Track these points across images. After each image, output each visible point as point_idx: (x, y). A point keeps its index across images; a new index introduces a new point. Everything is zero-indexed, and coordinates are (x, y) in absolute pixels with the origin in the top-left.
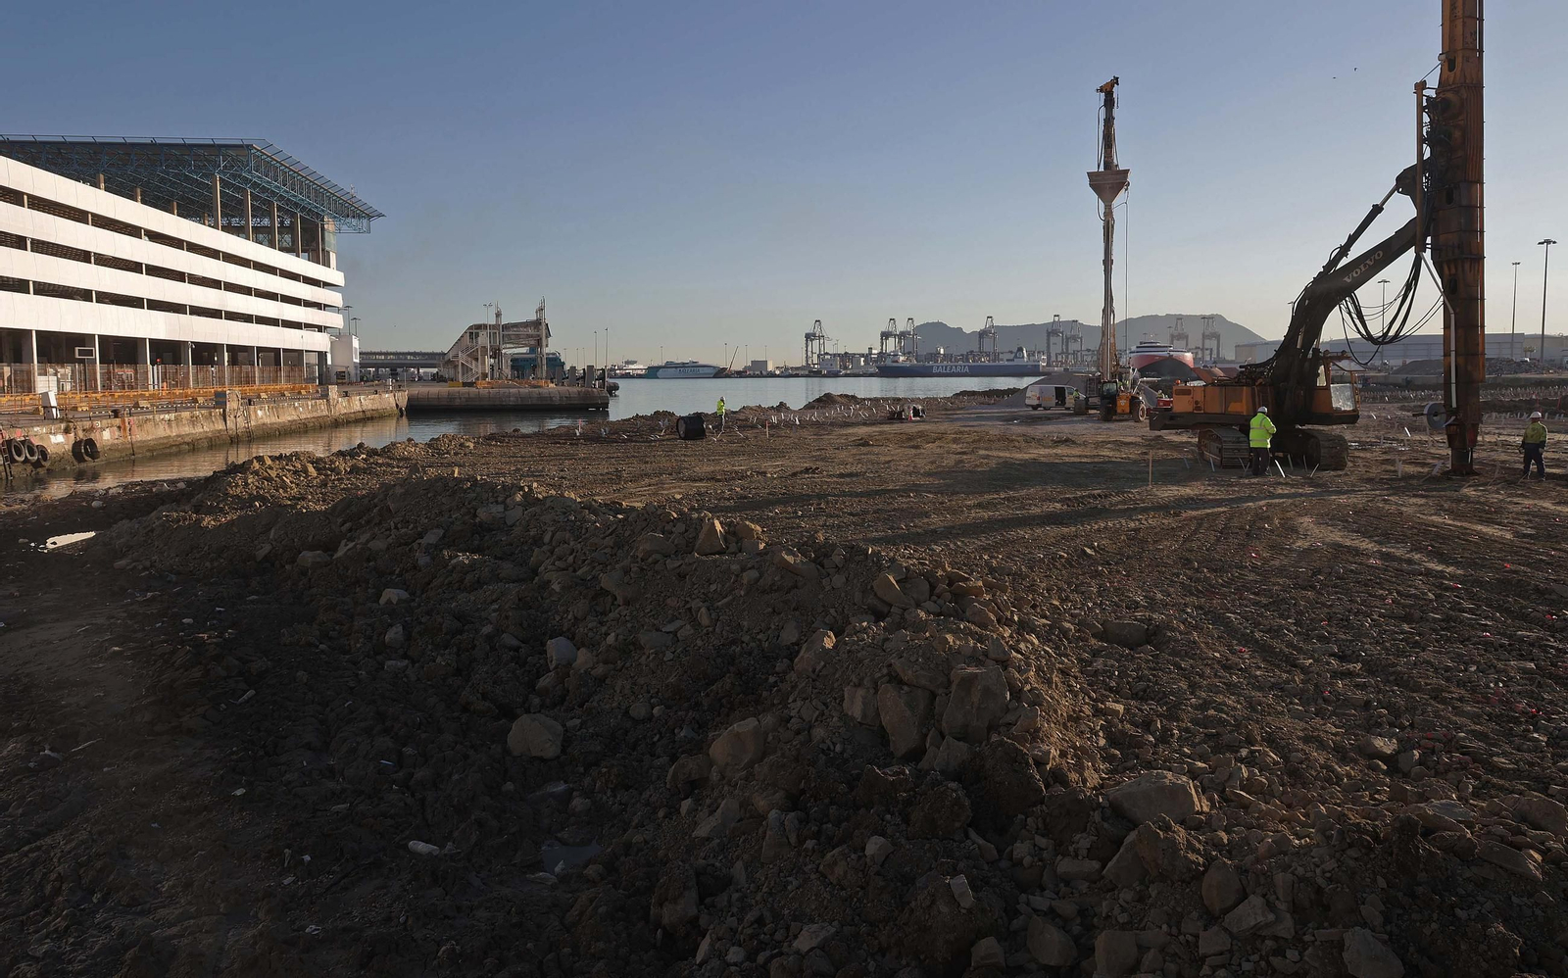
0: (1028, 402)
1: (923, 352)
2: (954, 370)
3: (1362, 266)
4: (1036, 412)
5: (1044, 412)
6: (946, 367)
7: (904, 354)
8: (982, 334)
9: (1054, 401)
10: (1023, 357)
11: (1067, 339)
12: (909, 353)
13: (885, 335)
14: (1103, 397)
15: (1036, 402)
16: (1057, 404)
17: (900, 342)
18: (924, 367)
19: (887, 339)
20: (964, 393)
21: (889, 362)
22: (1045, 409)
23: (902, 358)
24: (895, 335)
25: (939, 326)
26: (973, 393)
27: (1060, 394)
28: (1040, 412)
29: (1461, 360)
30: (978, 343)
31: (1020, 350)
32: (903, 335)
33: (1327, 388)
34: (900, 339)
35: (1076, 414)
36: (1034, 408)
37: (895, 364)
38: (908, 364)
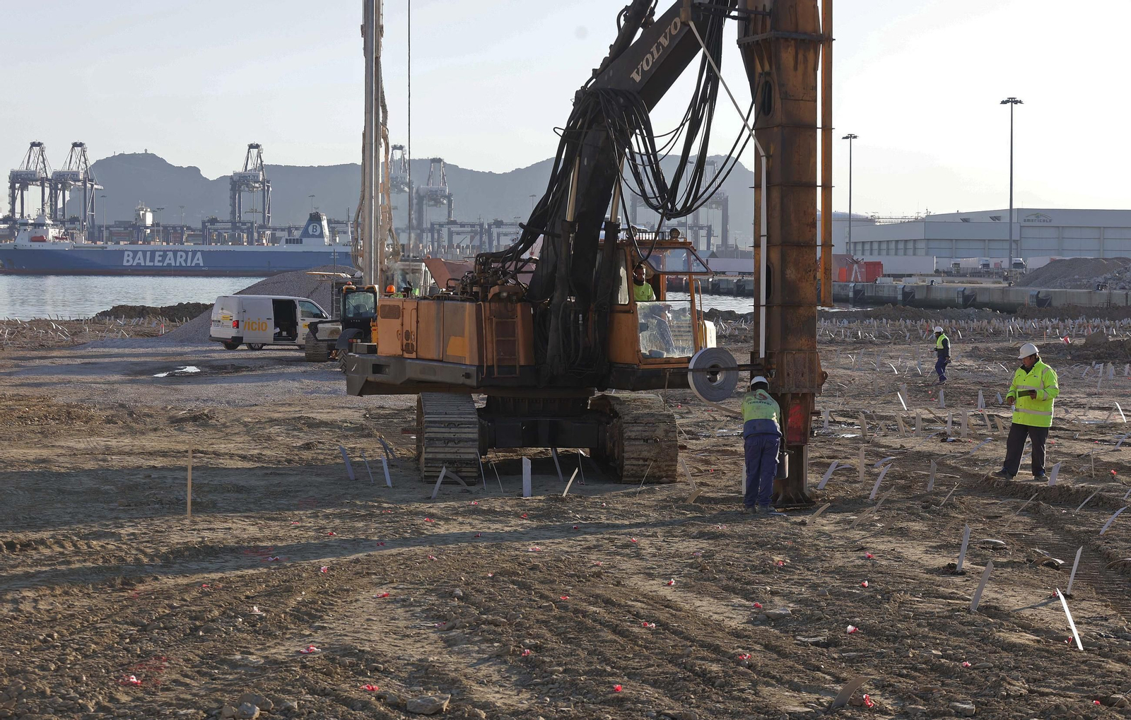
0: (215, 331)
1: (105, 218)
2: (170, 260)
3: (654, 49)
4: (229, 355)
5: (243, 354)
6: (153, 253)
7: (57, 222)
8: (238, 183)
9: (272, 330)
10: (321, 235)
11: (421, 199)
12: (74, 220)
13: (20, 180)
14: (347, 323)
15: (230, 333)
16: (278, 337)
17: (53, 197)
18: (103, 251)
19: (24, 187)
20: (118, 311)
21: (22, 241)
22: (252, 347)
23: (53, 233)
24: (43, 181)
25: (149, 162)
26: (143, 312)
27: (284, 314)
28: (242, 353)
30: (228, 201)
31: (315, 218)
32: (60, 181)
33: (630, 309)
34: (54, 190)
35: (310, 359)
36: (232, 344)
37: (36, 246)
38: (67, 245)
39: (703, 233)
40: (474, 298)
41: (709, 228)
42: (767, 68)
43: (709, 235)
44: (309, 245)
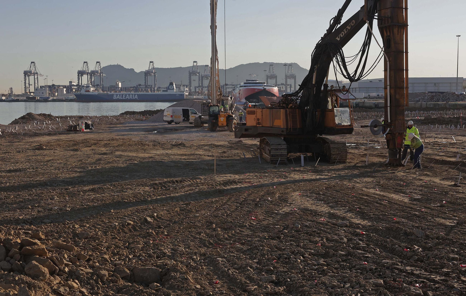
0: (165, 119)
1: (107, 85)
2: (127, 97)
3: (345, 30)
4: (170, 126)
5: (175, 125)
6: (122, 95)
7: (94, 86)
8: (147, 73)
9: (182, 118)
10: (173, 89)
11: (202, 77)
12: (97, 85)
13: (81, 73)
14: (210, 116)
15: (170, 119)
16: (184, 120)
17: (91, 78)
18: (108, 95)
19: (82, 75)
20: (127, 113)
21: (83, 92)
22: (176, 123)
23: (92, 89)
24: (88, 74)
25: (119, 67)
26: (134, 113)
27: (186, 113)
28: (173, 125)
29: (393, 91)
30: (144, 79)
31: (171, 84)
32: (92, 74)
33: (332, 110)
34: (91, 76)
35: (195, 127)
36: (170, 122)
37: (87, 93)
38: (96, 93)
39: (289, 87)
40: (283, 108)
41: (291, 85)
42: (388, 34)
43: (291, 87)
44: (169, 92)
